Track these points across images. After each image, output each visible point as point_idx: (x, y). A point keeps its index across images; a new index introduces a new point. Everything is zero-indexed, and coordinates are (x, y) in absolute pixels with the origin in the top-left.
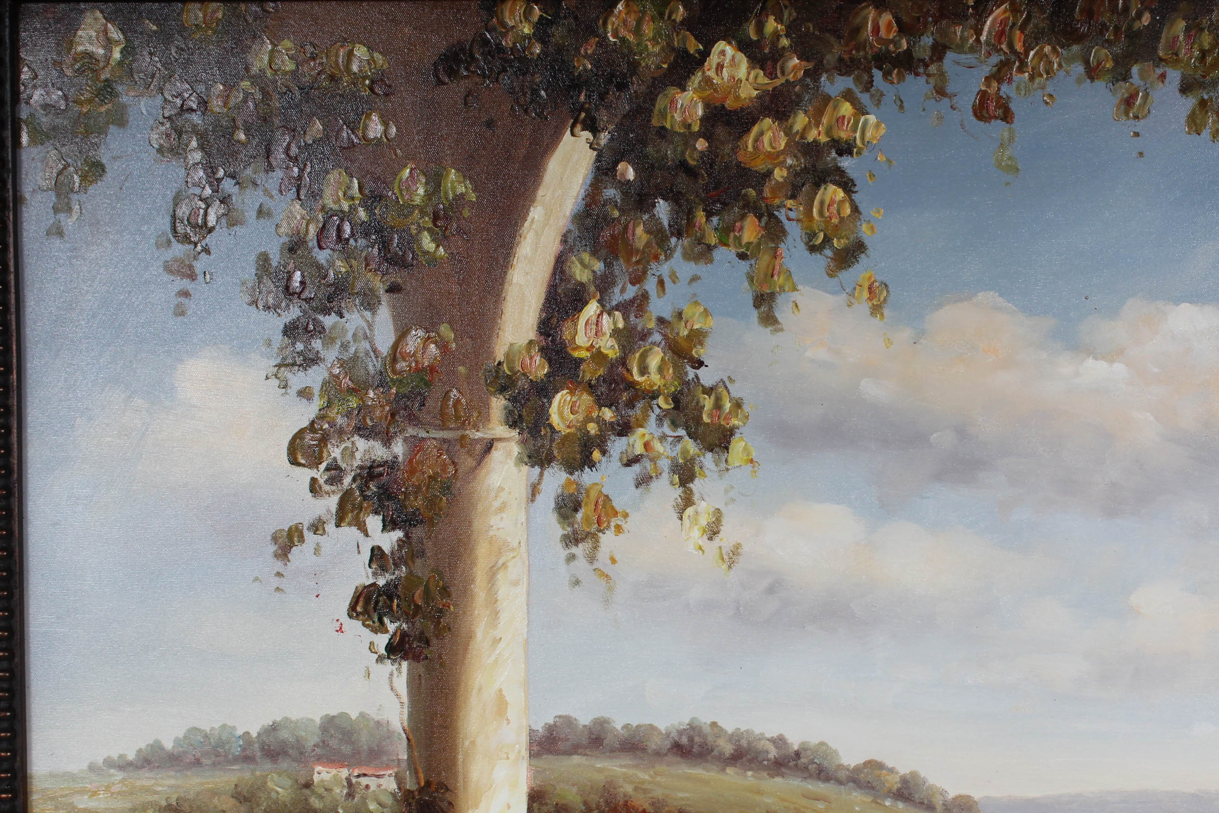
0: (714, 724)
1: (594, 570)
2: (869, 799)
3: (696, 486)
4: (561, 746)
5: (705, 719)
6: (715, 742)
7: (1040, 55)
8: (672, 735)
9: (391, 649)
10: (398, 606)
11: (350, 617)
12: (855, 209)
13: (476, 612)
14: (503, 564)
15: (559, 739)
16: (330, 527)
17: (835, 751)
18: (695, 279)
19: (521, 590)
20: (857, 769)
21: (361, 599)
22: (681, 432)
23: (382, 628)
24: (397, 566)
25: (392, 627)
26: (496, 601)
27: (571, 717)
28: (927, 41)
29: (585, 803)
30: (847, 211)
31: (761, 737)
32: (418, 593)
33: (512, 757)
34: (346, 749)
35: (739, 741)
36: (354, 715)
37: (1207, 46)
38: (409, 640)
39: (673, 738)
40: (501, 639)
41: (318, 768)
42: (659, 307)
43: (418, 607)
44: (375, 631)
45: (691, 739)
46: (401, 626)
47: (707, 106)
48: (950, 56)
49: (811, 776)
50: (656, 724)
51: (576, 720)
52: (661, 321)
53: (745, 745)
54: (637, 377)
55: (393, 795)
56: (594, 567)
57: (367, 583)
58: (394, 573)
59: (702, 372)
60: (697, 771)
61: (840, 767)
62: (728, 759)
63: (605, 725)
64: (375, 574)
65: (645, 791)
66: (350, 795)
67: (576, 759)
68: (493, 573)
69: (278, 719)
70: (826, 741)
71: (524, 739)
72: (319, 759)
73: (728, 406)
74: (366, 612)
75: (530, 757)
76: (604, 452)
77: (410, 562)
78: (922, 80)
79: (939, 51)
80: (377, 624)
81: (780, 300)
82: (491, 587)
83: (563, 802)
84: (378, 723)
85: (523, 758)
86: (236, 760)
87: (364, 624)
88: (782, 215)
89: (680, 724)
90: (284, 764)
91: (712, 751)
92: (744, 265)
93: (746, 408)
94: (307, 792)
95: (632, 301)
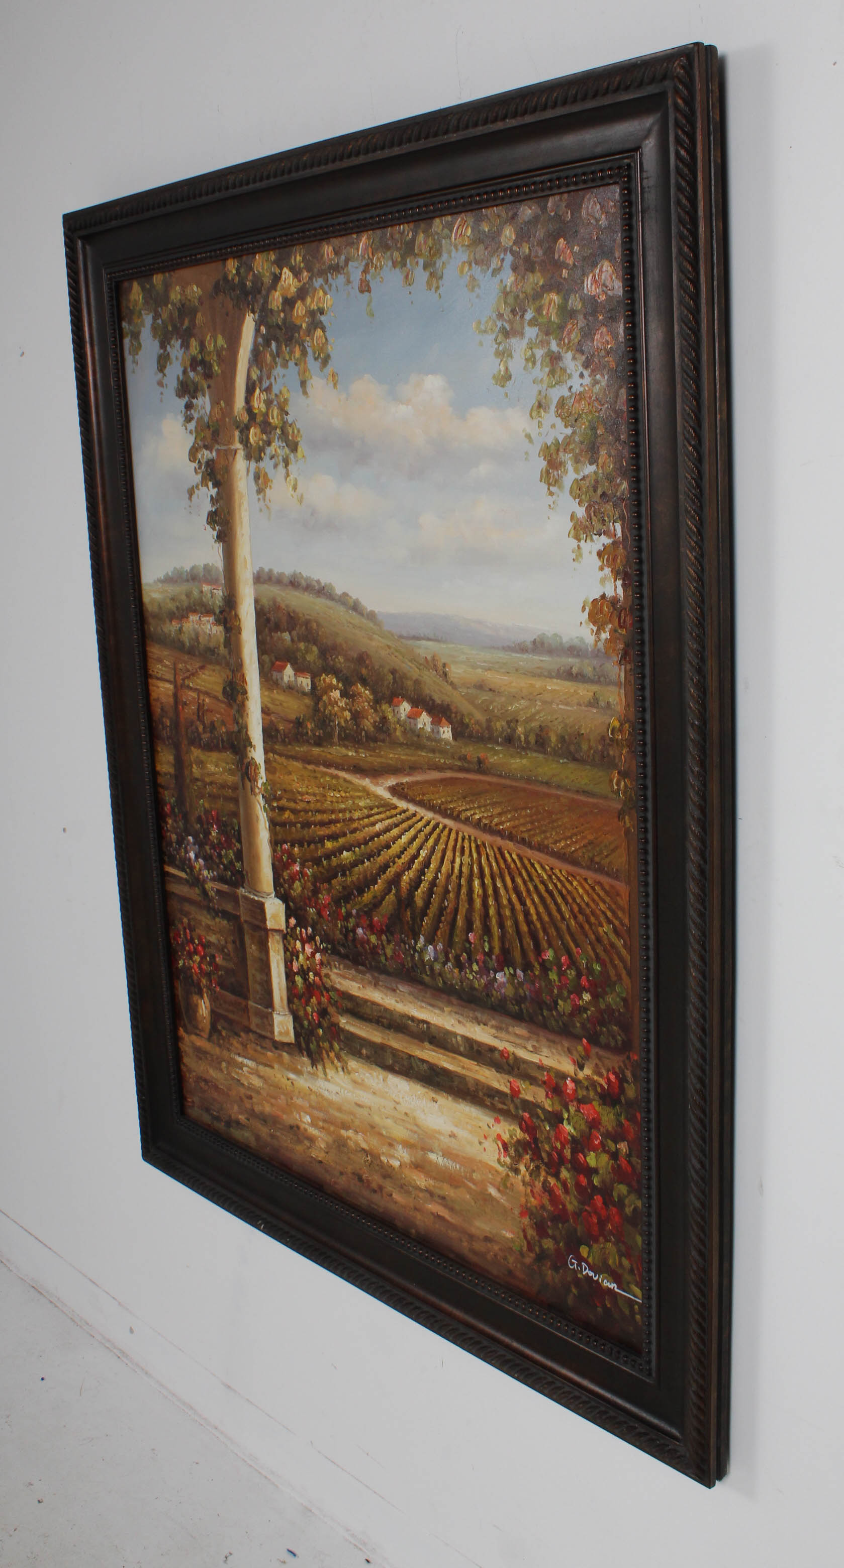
0: (300, 573)
1: (265, 505)
2: (345, 609)
3: (290, 467)
4: (261, 580)
5: (298, 571)
6: (301, 581)
7: (378, 259)
8: (289, 577)
9: (217, 537)
10: (218, 519)
11: (207, 523)
12: (326, 339)
13: (237, 523)
14: (242, 502)
15: (260, 577)
16: (200, 487)
17: (335, 587)
18: (284, 376)
19: (247, 513)
20: (341, 596)
21: (209, 516)
22: (284, 444)
23: (215, 529)
24: (216, 503)
25: (217, 528)
26: (241, 517)
27: (263, 567)
28: (343, 257)
29: (269, 605)
30: (324, 340)
31: (313, 580)
32: (223, 514)
33: (249, 584)
34: (209, 578)
35: (307, 581)
36: (211, 564)
37: (431, 245)
38: (222, 534)
39: (289, 579)
40: (243, 534)
41: (204, 585)
42: (275, 390)
43: (223, 520)
44: (213, 530)
45: (294, 579)
46: (219, 528)
47: (283, 297)
48: (350, 263)
49: (328, 598)
50: (285, 572)
51: (264, 569)
52: (276, 395)
53: (309, 583)
54: (272, 421)
55: (222, 597)
56: (265, 503)
57: (210, 510)
58: (216, 506)
59: (288, 417)
60: (297, 593)
61: (336, 594)
62: (305, 588)
63: (272, 572)
64: (212, 506)
65: (284, 601)
66: (212, 597)
67: (266, 586)
68: (240, 506)
69: (194, 565)
70: (332, 583)
71: (252, 576)
72: (204, 582)
73: (296, 431)
74: (211, 521)
75: (254, 584)
76: (265, 454)
77: (220, 501)
78: (343, 276)
79: (347, 261)
80: (214, 527)
81: (307, 383)
82: (240, 512)
83: (262, 604)
84: (216, 568)
85: (252, 584)
86: (185, 580)
87: (211, 527)
88: (306, 344)
89: (291, 572)
90: (196, 583)
91: (300, 584)
92: (297, 368)
93: (301, 432)
94: (202, 593)
95: (268, 387)
